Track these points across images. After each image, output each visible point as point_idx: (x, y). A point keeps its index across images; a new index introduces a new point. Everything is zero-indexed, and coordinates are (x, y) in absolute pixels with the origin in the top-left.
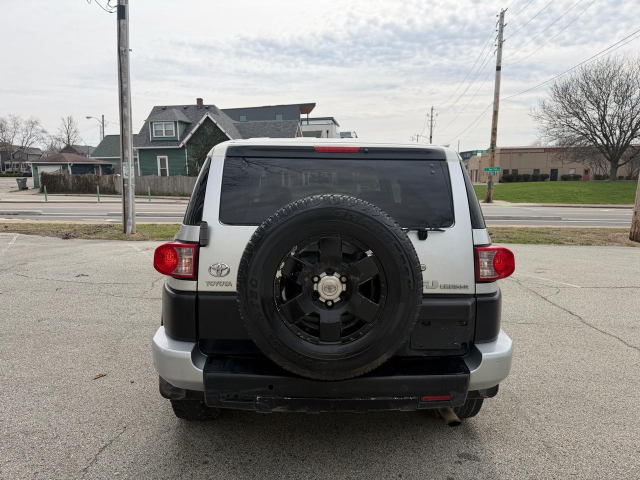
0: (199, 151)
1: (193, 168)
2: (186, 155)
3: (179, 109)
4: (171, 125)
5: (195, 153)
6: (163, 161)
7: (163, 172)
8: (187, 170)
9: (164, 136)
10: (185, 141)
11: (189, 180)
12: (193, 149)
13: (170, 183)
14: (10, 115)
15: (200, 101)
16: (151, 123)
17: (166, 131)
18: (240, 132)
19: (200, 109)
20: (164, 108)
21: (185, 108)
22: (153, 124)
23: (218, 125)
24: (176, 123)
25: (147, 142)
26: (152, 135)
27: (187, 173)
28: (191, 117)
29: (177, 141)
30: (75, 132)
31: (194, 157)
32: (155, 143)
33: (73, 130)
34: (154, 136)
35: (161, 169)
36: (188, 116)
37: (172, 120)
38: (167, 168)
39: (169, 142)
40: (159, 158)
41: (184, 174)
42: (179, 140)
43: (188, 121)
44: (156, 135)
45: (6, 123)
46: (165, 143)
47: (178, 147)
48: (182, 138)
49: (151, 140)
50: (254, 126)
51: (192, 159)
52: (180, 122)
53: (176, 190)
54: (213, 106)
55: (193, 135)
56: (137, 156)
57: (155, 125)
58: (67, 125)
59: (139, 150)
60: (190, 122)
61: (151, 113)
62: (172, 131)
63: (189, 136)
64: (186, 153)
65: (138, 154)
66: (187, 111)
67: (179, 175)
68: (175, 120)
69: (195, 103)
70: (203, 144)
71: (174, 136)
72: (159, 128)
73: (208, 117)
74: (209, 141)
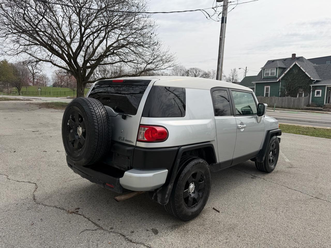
0: (288, 83)
1: (283, 92)
2: (280, 86)
3: (281, 61)
4: (274, 70)
5: (285, 84)
6: (267, 89)
7: (267, 94)
8: (280, 94)
9: (270, 75)
10: (280, 78)
11: (279, 99)
12: (284, 82)
13: (268, 100)
14: (212, 70)
15: (294, 55)
16: (264, 69)
17: (271, 73)
18: (317, 71)
19: (293, 60)
20: (273, 61)
21: (285, 60)
22: (265, 69)
23: (301, 68)
24: (277, 68)
25: (261, 79)
26: (264, 76)
27: (280, 95)
28: (287, 65)
29: (276, 78)
30: (236, 76)
31: (284, 86)
32: (264, 80)
33: (235, 75)
34: (265, 76)
35: (266, 93)
36: (285, 64)
37: (275, 67)
38: (269, 93)
39: (272, 79)
40: (265, 87)
41: (277, 95)
42: (277, 77)
43: (284, 67)
44: (265, 75)
45: (210, 73)
46: (269, 79)
47: (276, 81)
48: (279, 76)
49: (263, 78)
50: (328, 66)
51: (283, 88)
52: (279, 68)
53: (271, 104)
54: (302, 57)
55: (286, 75)
56: (254, 86)
57: (266, 70)
58: (233, 72)
59: (256, 83)
60: (286, 67)
61: (266, 64)
62: (274, 73)
63: (283, 75)
64: (280, 84)
65: (255, 85)
66: (285, 62)
67: (274, 96)
68: (276, 67)
69: (291, 57)
70: (291, 79)
71: (275, 75)
72: (267, 72)
73: (295, 64)
74: (295, 77)
